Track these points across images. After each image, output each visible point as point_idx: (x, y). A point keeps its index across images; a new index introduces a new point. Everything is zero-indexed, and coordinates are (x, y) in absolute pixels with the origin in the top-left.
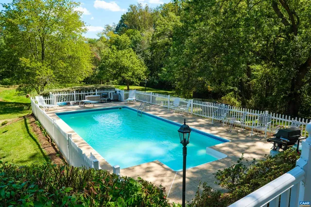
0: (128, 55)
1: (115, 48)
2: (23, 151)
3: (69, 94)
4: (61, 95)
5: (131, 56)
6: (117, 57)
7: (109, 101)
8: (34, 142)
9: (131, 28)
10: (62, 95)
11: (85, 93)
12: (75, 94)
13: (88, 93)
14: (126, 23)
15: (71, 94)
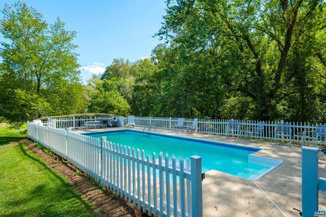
0: (115, 96)
1: (103, 90)
2: (23, 172)
3: (68, 120)
4: (59, 121)
5: (116, 96)
6: (105, 97)
7: (109, 127)
8: (37, 162)
9: (114, 76)
10: (61, 121)
11: (84, 120)
12: (74, 120)
13: (87, 119)
14: (110, 72)
15: (70, 120)
